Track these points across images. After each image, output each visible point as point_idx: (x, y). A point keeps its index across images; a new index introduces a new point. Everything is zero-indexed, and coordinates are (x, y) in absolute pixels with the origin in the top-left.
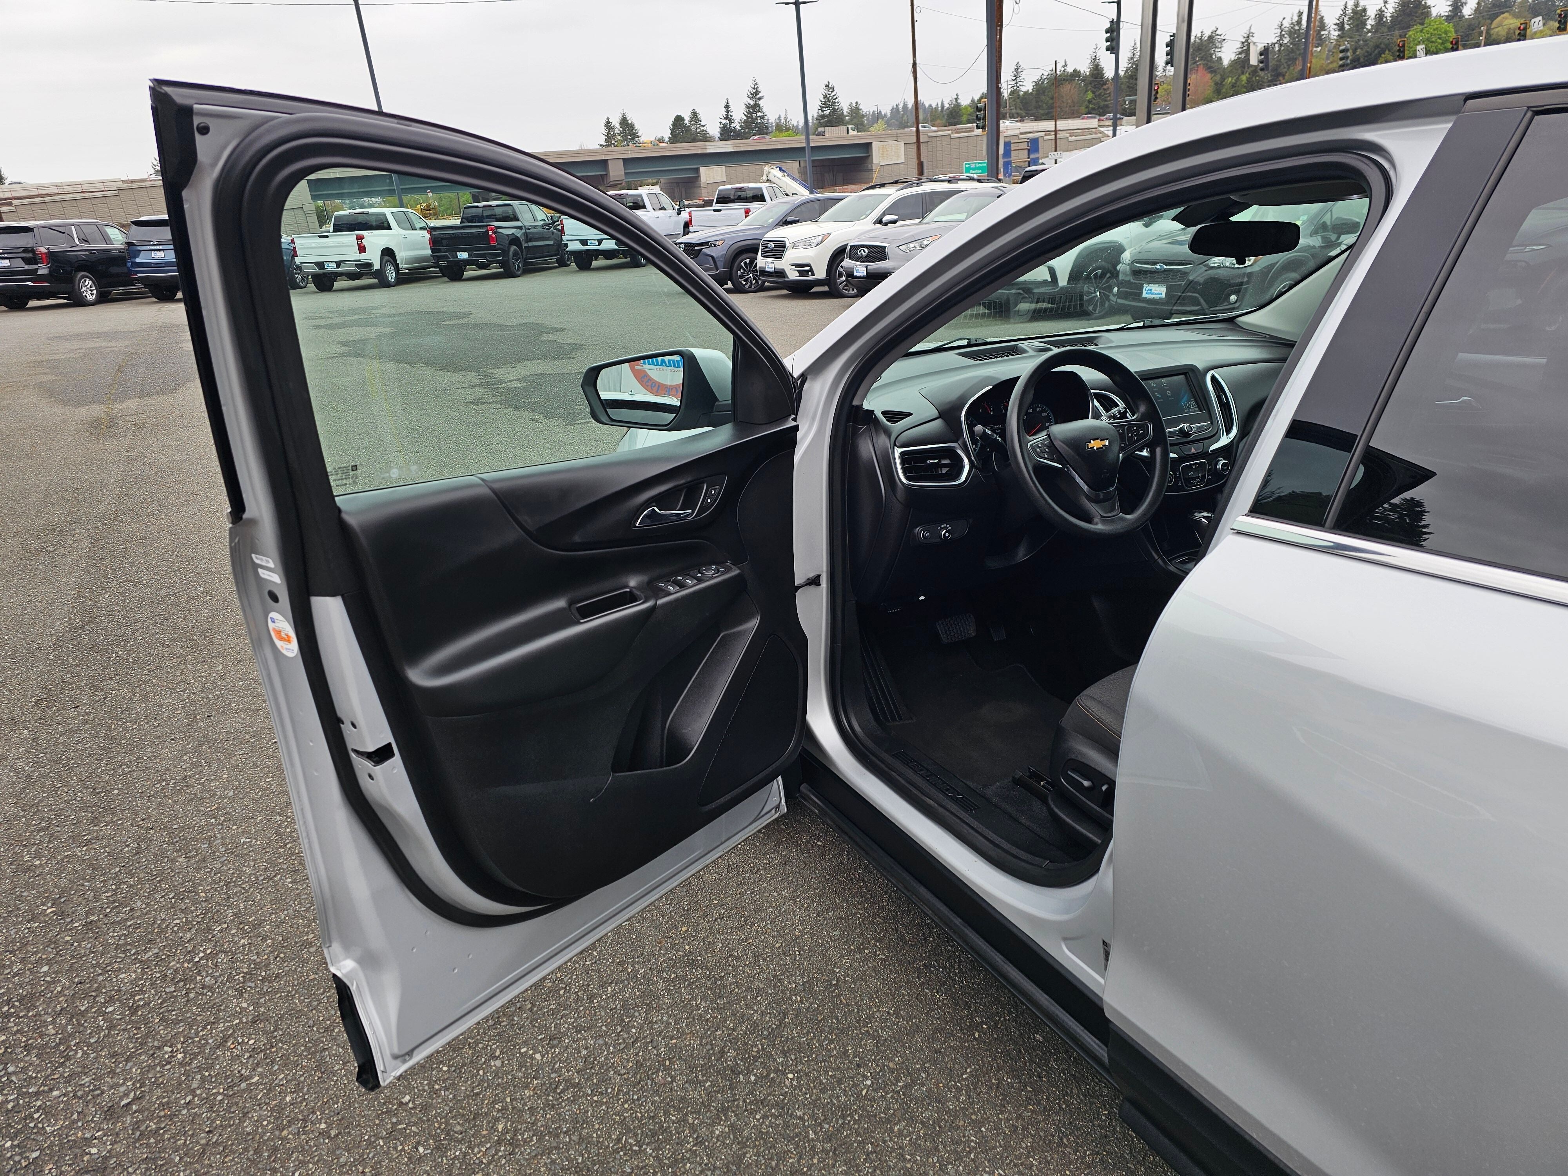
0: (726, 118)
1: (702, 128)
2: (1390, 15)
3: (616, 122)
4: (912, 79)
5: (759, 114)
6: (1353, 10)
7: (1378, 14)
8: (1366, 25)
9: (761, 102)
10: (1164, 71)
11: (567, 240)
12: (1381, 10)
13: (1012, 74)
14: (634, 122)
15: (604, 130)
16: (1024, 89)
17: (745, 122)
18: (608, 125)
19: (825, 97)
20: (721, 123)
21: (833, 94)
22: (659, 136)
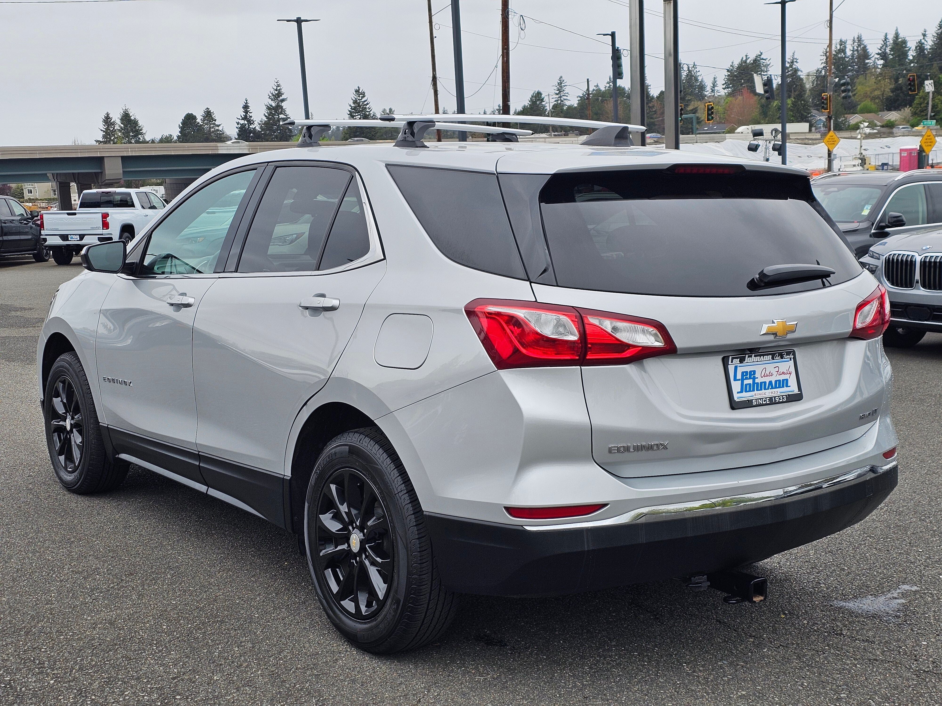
0: (245, 118)
1: (217, 128)
2: (929, 47)
3: (116, 117)
4: (432, 91)
5: (282, 116)
6: (894, 41)
7: (918, 46)
8: (908, 56)
9: (283, 104)
10: (713, 91)
11: (46, 235)
12: (920, 42)
13: (556, 88)
14: (138, 118)
15: (102, 126)
16: (568, 103)
17: (266, 123)
18: (107, 120)
19: (355, 102)
20: (238, 123)
21: (363, 100)
22: (166, 134)
